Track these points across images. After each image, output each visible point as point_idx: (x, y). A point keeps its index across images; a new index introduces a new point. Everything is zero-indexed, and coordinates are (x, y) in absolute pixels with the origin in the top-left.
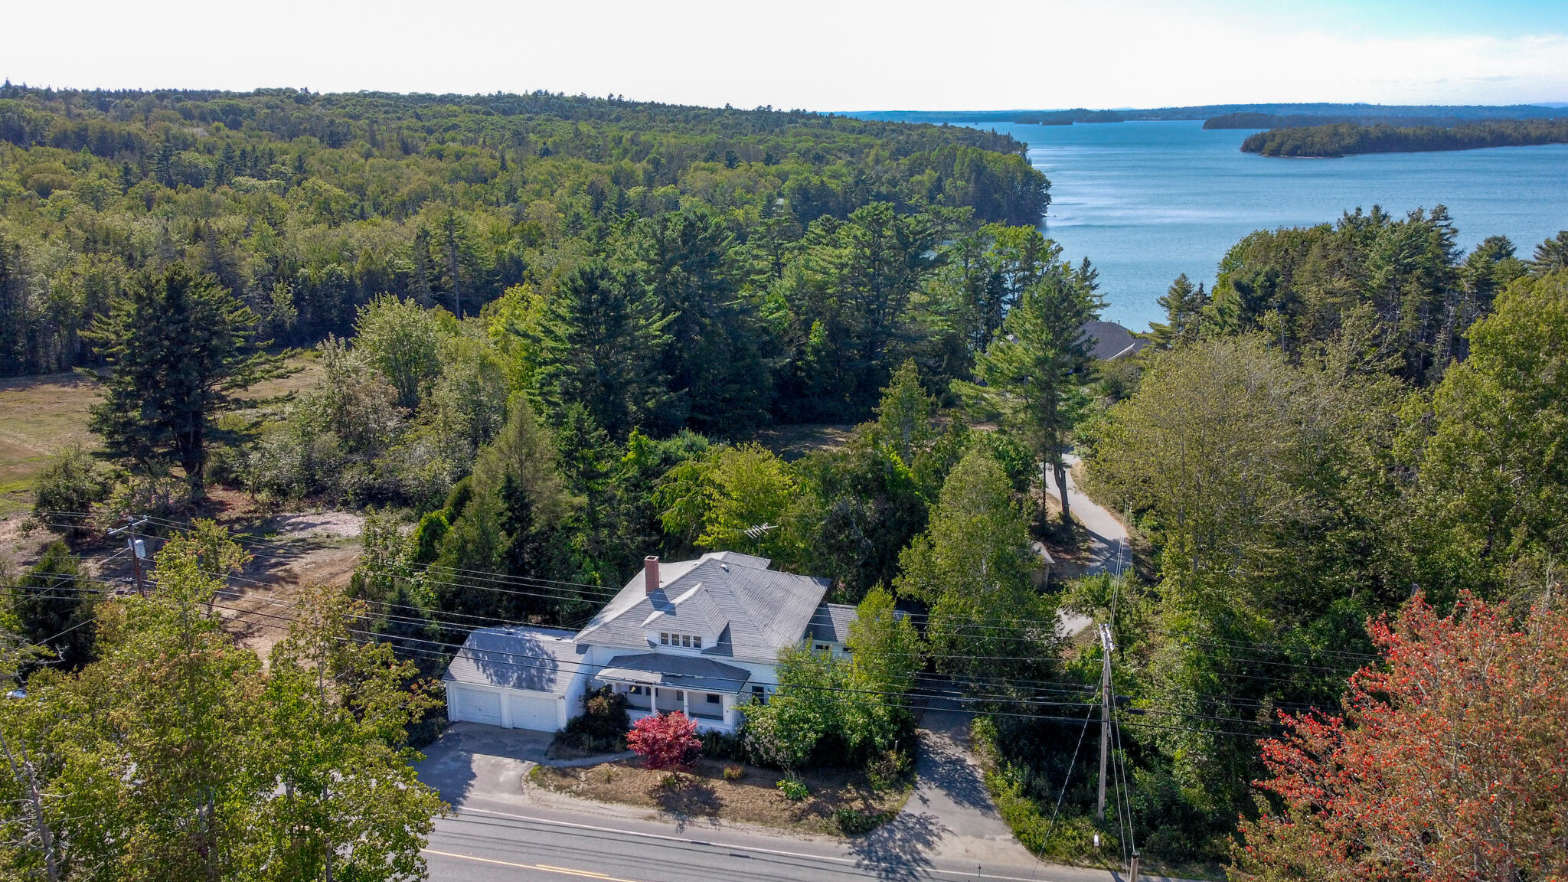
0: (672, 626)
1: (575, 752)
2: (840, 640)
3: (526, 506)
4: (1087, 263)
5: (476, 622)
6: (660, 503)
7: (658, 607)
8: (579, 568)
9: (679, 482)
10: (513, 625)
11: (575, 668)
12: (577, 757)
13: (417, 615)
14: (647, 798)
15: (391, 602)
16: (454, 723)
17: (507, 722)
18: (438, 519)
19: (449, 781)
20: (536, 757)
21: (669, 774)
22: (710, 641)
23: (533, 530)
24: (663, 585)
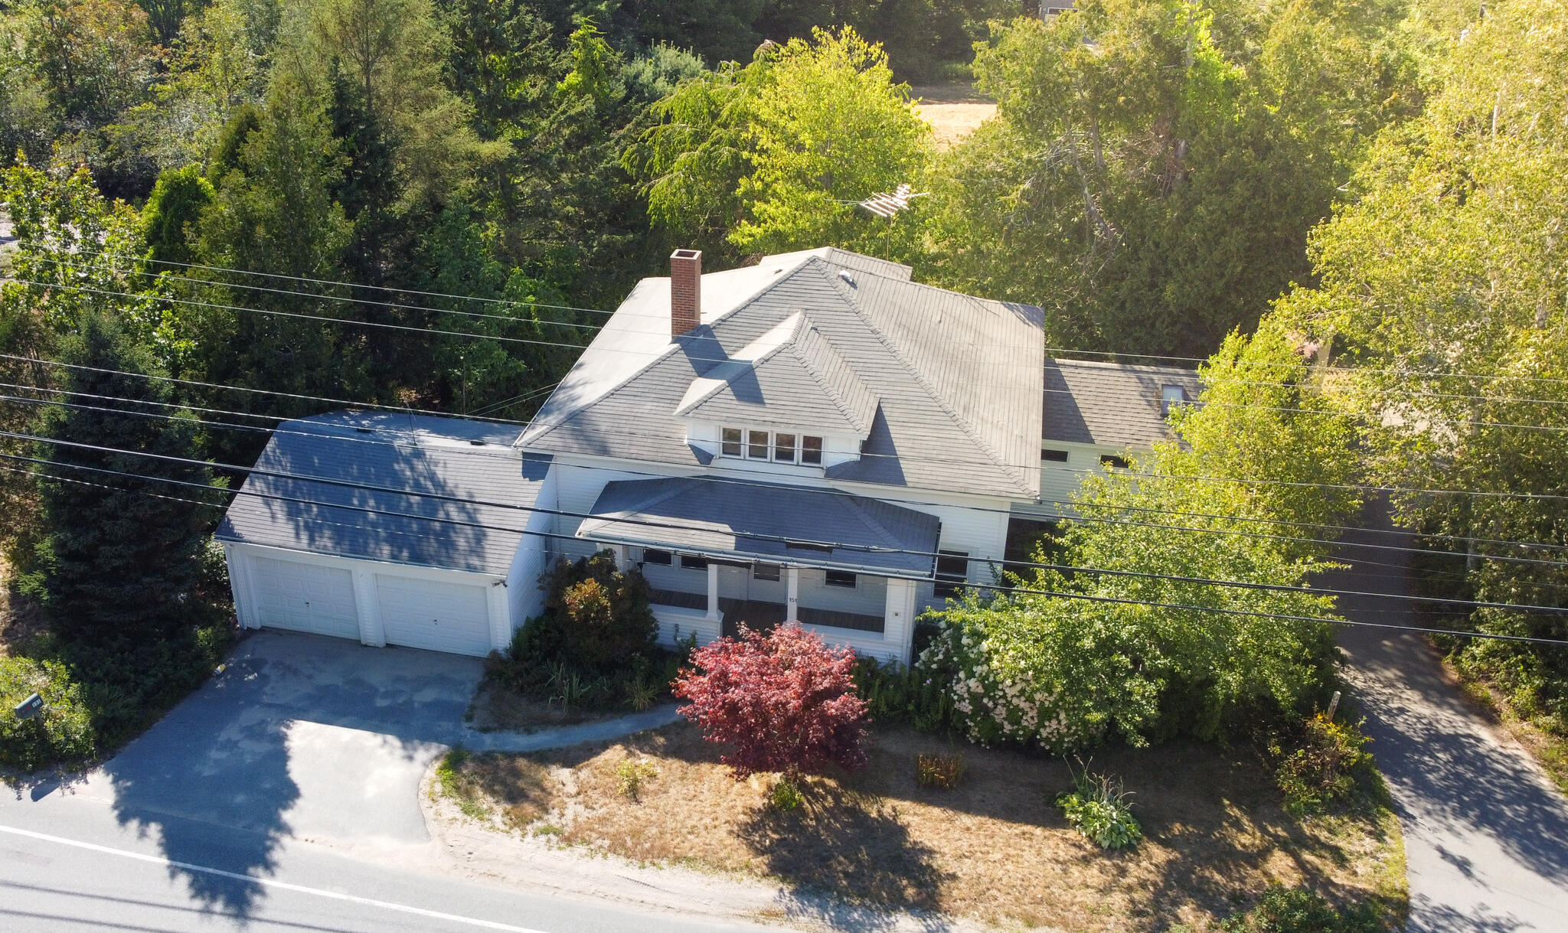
1: (536, 710)
2: (1098, 440)
3: (382, 154)
5: (285, 408)
6: (641, 166)
7: (704, 370)
8: (500, 288)
9: (677, 125)
10: (368, 412)
11: (522, 520)
12: (546, 723)
13: (141, 389)
14: (743, 854)
15: (72, 357)
16: (250, 632)
17: (371, 633)
18: (193, 182)
19: (240, 799)
20: (446, 725)
21: (776, 778)
22: (841, 448)
23: (399, 208)
24: (706, 318)
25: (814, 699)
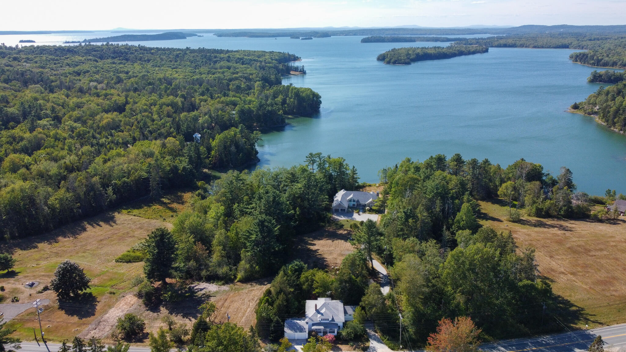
0: (323, 317)
2: (348, 313)
4: (354, 167)
7: (319, 313)
11: (307, 328)
17: (296, 338)
22: (330, 319)
24: (318, 309)
25: (332, 339)
